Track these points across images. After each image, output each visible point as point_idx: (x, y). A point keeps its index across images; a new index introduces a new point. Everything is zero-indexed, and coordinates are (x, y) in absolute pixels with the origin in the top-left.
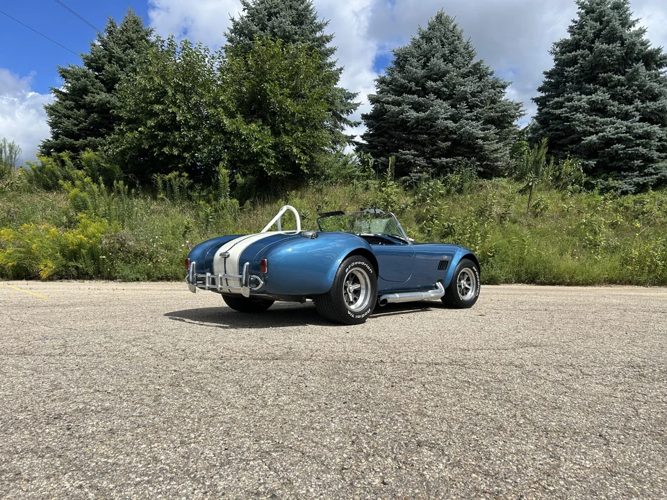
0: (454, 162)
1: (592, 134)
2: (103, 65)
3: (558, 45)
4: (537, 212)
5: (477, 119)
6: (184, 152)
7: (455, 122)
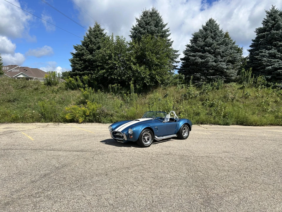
0: (215, 77)
1: (269, 66)
2: (89, 45)
3: (258, 29)
4: (246, 97)
5: (224, 61)
6: (118, 77)
7: (216, 63)
